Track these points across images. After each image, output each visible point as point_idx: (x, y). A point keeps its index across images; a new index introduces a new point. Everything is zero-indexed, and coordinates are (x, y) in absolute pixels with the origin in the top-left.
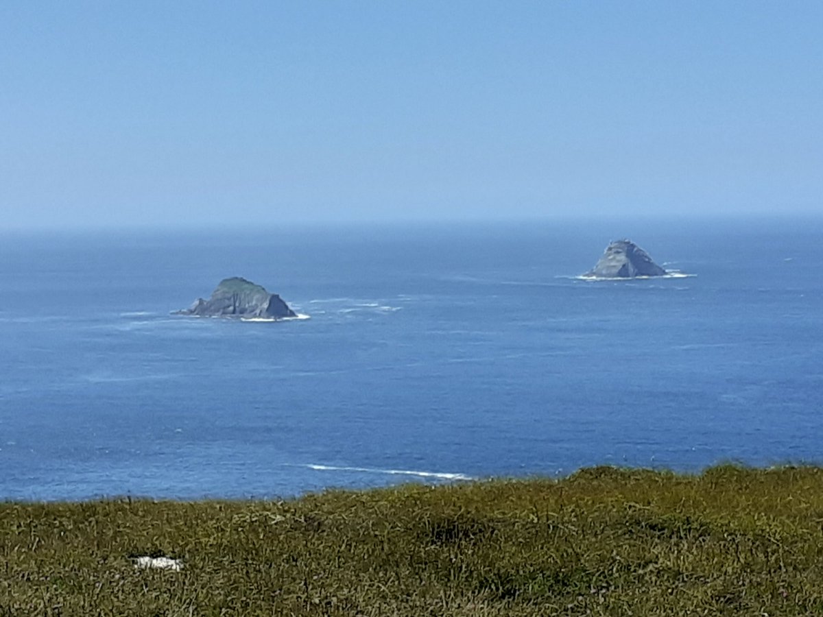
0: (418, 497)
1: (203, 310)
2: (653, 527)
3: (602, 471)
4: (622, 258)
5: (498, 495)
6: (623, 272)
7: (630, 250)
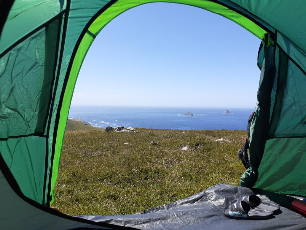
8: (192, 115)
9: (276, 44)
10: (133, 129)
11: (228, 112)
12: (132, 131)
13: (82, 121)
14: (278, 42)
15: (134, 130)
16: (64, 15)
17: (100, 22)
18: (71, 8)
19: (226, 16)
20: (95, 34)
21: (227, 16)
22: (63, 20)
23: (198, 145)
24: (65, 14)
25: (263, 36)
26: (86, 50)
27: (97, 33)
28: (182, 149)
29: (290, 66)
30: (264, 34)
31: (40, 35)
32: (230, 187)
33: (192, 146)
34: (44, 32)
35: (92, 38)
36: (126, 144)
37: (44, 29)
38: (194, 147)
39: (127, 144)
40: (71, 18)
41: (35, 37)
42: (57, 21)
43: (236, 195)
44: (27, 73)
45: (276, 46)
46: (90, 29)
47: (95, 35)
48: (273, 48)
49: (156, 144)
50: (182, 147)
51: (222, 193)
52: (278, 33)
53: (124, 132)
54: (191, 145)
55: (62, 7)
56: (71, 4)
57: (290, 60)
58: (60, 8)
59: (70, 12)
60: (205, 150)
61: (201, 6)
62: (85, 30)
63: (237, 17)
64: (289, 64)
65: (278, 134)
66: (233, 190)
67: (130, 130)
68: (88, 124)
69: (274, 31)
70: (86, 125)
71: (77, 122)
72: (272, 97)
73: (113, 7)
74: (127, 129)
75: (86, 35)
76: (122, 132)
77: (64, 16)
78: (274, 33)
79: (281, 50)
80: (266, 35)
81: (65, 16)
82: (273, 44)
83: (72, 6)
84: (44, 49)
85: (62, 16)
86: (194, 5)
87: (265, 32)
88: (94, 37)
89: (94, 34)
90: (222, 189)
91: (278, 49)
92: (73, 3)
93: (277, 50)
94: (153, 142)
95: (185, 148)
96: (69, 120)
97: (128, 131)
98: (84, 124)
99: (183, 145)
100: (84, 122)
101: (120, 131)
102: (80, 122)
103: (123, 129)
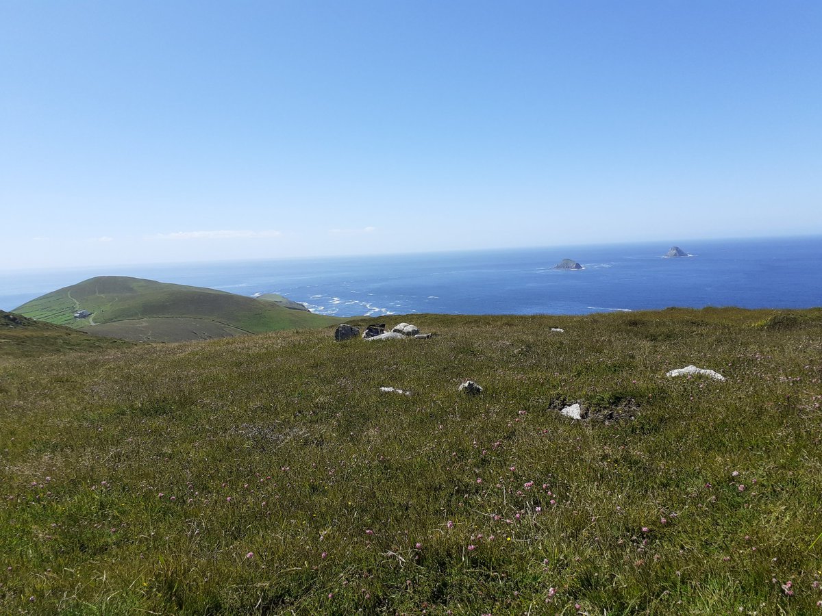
0: (622, 315)
1: (558, 267)
2: (693, 323)
3: (673, 308)
4: (675, 251)
5: (644, 314)
6: (675, 255)
7: (677, 249)
8: (578, 266)
10: (410, 330)
11: (679, 252)
12: (408, 334)
13: (284, 300)
15: (415, 332)
23: (617, 400)
28: (564, 411)
33: (598, 405)
36: (386, 389)
38: (605, 408)
39: (391, 389)
49: (479, 391)
50: (564, 405)
53: (387, 339)
54: (595, 401)
60: (647, 426)
67: (404, 333)
68: (300, 307)
70: (296, 310)
71: (273, 305)
74: (395, 331)
76: (380, 340)
94: (467, 385)
95: (574, 411)
96: (252, 300)
97: (399, 336)
98: (290, 308)
99: (565, 400)
100: (291, 303)
101: (375, 338)
102: (278, 304)
103: (383, 330)
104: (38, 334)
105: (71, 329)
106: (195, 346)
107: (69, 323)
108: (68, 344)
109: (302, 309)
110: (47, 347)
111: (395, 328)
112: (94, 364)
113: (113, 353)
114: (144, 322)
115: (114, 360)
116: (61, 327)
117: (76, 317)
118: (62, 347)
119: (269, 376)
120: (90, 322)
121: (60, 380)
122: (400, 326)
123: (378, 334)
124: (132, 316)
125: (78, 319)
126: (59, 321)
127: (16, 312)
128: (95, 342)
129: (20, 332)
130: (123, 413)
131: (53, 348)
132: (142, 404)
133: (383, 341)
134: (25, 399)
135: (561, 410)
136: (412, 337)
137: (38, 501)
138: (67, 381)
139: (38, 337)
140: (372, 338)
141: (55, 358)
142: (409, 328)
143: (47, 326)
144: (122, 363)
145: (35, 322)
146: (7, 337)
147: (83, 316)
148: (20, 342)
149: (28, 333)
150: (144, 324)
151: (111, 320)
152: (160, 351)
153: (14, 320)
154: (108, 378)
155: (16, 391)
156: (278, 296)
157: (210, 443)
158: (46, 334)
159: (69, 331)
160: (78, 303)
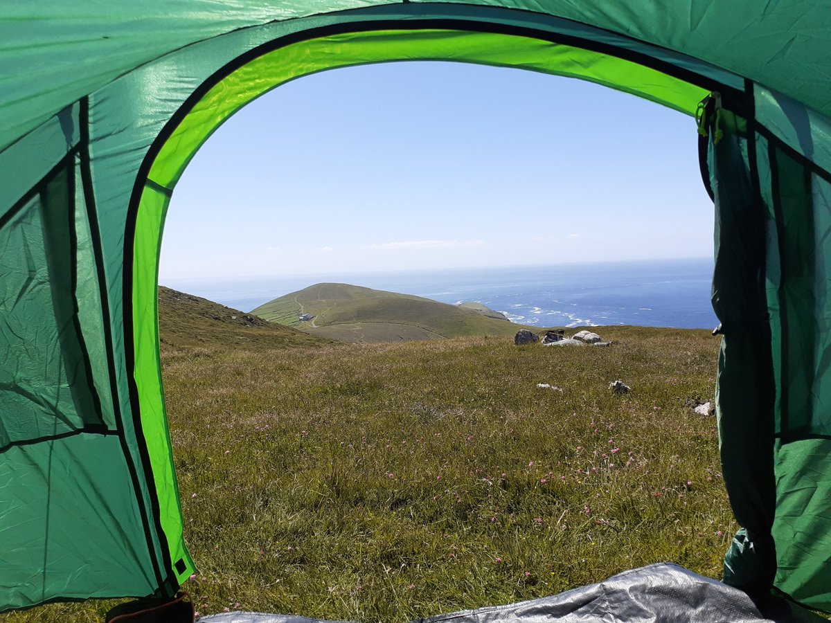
9: (755, 127)
10: (591, 338)
12: (589, 341)
13: (484, 309)
14: (760, 117)
15: (595, 340)
16: (77, 156)
17: (173, 154)
18: (91, 136)
19: (545, 67)
20: (169, 185)
21: (550, 68)
22: (78, 169)
24: (79, 154)
25: (699, 107)
26: (159, 227)
27: (174, 183)
28: (697, 409)
29: (820, 196)
30: (703, 101)
31: (30, 213)
32: (685, 580)
34: (37, 207)
35: (162, 197)
36: (543, 386)
37: (37, 197)
39: (547, 385)
40: (95, 159)
41: (19, 221)
42: (63, 173)
43: (700, 609)
44: (16, 303)
45: (757, 134)
46: (151, 176)
47: (170, 188)
48: (744, 143)
49: (626, 389)
50: (698, 404)
51: (653, 597)
52: (756, 87)
53: (565, 345)
55: (69, 140)
56: (91, 128)
57: (818, 177)
58: (65, 143)
59: (90, 147)
61: (454, 56)
62: (142, 180)
63: (585, 65)
64: (815, 190)
65: (822, 426)
66: (690, 591)
67: (583, 341)
68: (500, 316)
69: (740, 85)
70: (495, 319)
71: (474, 313)
72: (769, 304)
73: (197, 111)
74: (575, 338)
75: (147, 192)
76: (558, 346)
77: (78, 160)
78: (740, 91)
79: (775, 144)
80: (709, 105)
81: (81, 158)
82: (744, 130)
83: (95, 130)
84: (42, 242)
85: (73, 160)
86: (433, 56)
87: (706, 93)
88: (168, 192)
89: (164, 186)
90: (654, 586)
91: (766, 141)
92: (94, 122)
93: (762, 145)
94: (615, 384)
95: (704, 409)
96: (454, 308)
97: (578, 343)
98: (490, 317)
99: (699, 399)
100: (491, 312)
101: (553, 343)
102: (479, 312)
103: (562, 337)
104: (270, 333)
105: (296, 330)
106: (394, 346)
107: (295, 325)
108: (293, 343)
109: (502, 318)
110: (276, 345)
111: (576, 335)
112: (311, 357)
113: (327, 349)
114: (358, 326)
115: (326, 354)
116: (288, 327)
117: (301, 320)
118: (287, 345)
119: (447, 371)
120: (312, 325)
121: (282, 368)
122: (581, 334)
123: (556, 340)
124: (348, 320)
125: (303, 322)
126: (287, 323)
127: (253, 314)
128: (316, 341)
129: (255, 331)
130: (326, 392)
131: (280, 345)
132: (341, 386)
133: (560, 347)
134: (256, 381)
135: (694, 407)
136: (591, 345)
137: (260, 440)
138: (288, 369)
139: (269, 336)
140: (550, 344)
141: (280, 352)
142: (591, 336)
143: (277, 327)
144: (332, 356)
145: (267, 322)
146: (246, 335)
147: (306, 319)
148: (255, 339)
149: (261, 332)
150: (358, 328)
151: (330, 324)
152: (365, 349)
153: (251, 320)
154: (320, 367)
155: (249, 375)
156: (478, 304)
157: (387, 415)
158: (276, 333)
159: (294, 332)
160: (303, 307)
